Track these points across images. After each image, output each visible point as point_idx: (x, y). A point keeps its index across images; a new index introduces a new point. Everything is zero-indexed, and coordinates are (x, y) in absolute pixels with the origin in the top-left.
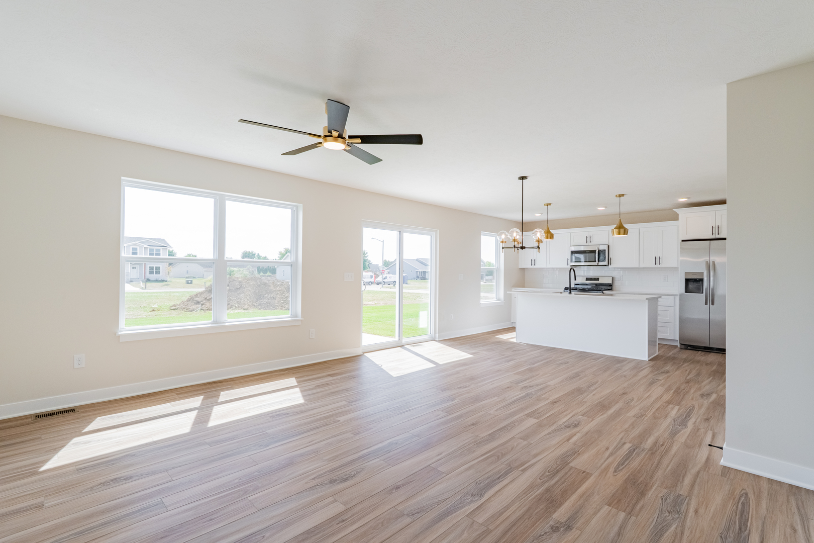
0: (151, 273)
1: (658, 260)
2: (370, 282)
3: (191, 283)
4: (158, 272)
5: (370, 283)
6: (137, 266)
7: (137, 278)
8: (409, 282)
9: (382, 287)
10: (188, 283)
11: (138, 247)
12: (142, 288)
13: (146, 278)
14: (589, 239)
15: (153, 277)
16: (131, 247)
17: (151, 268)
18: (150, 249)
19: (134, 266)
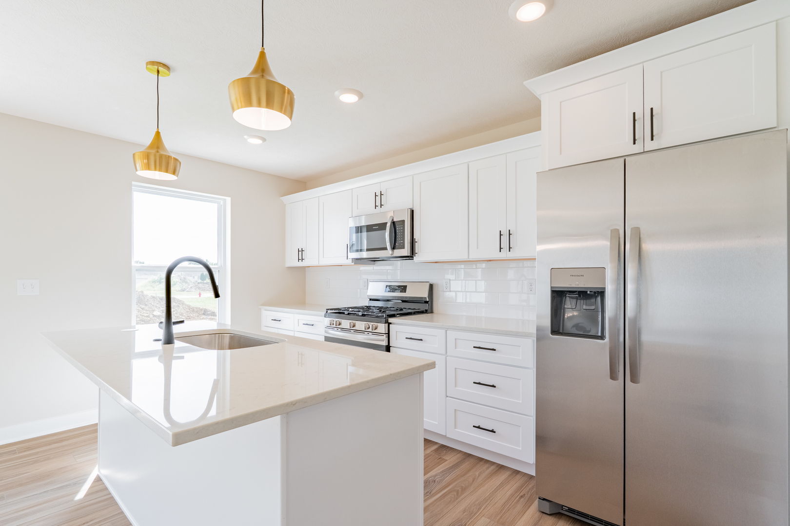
1: (506, 239)
14: (379, 198)
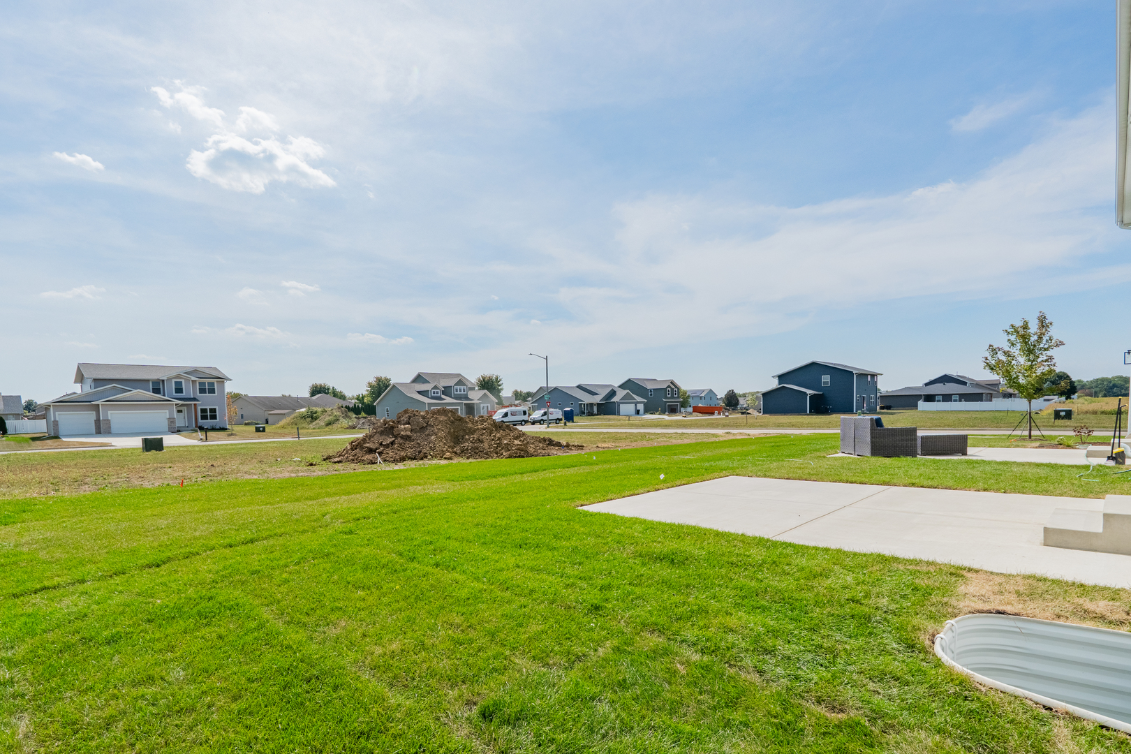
0: (204, 417)
2: (523, 420)
3: (264, 431)
4: (214, 417)
5: (523, 423)
6: (184, 409)
7: (185, 427)
8: (575, 418)
9: (548, 427)
10: (258, 430)
11: (183, 381)
12: (201, 439)
13: (199, 425)
15: (208, 423)
16: (174, 381)
17: (203, 411)
18: (199, 383)
19: (180, 409)
